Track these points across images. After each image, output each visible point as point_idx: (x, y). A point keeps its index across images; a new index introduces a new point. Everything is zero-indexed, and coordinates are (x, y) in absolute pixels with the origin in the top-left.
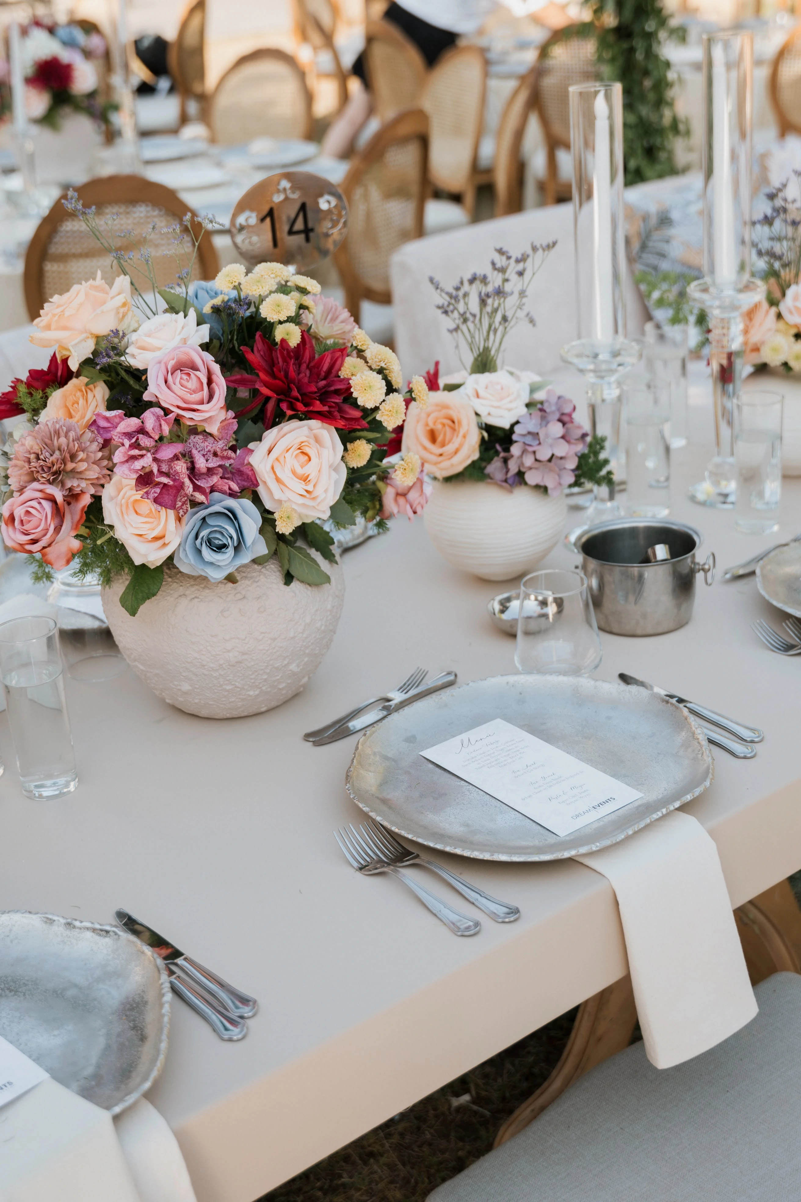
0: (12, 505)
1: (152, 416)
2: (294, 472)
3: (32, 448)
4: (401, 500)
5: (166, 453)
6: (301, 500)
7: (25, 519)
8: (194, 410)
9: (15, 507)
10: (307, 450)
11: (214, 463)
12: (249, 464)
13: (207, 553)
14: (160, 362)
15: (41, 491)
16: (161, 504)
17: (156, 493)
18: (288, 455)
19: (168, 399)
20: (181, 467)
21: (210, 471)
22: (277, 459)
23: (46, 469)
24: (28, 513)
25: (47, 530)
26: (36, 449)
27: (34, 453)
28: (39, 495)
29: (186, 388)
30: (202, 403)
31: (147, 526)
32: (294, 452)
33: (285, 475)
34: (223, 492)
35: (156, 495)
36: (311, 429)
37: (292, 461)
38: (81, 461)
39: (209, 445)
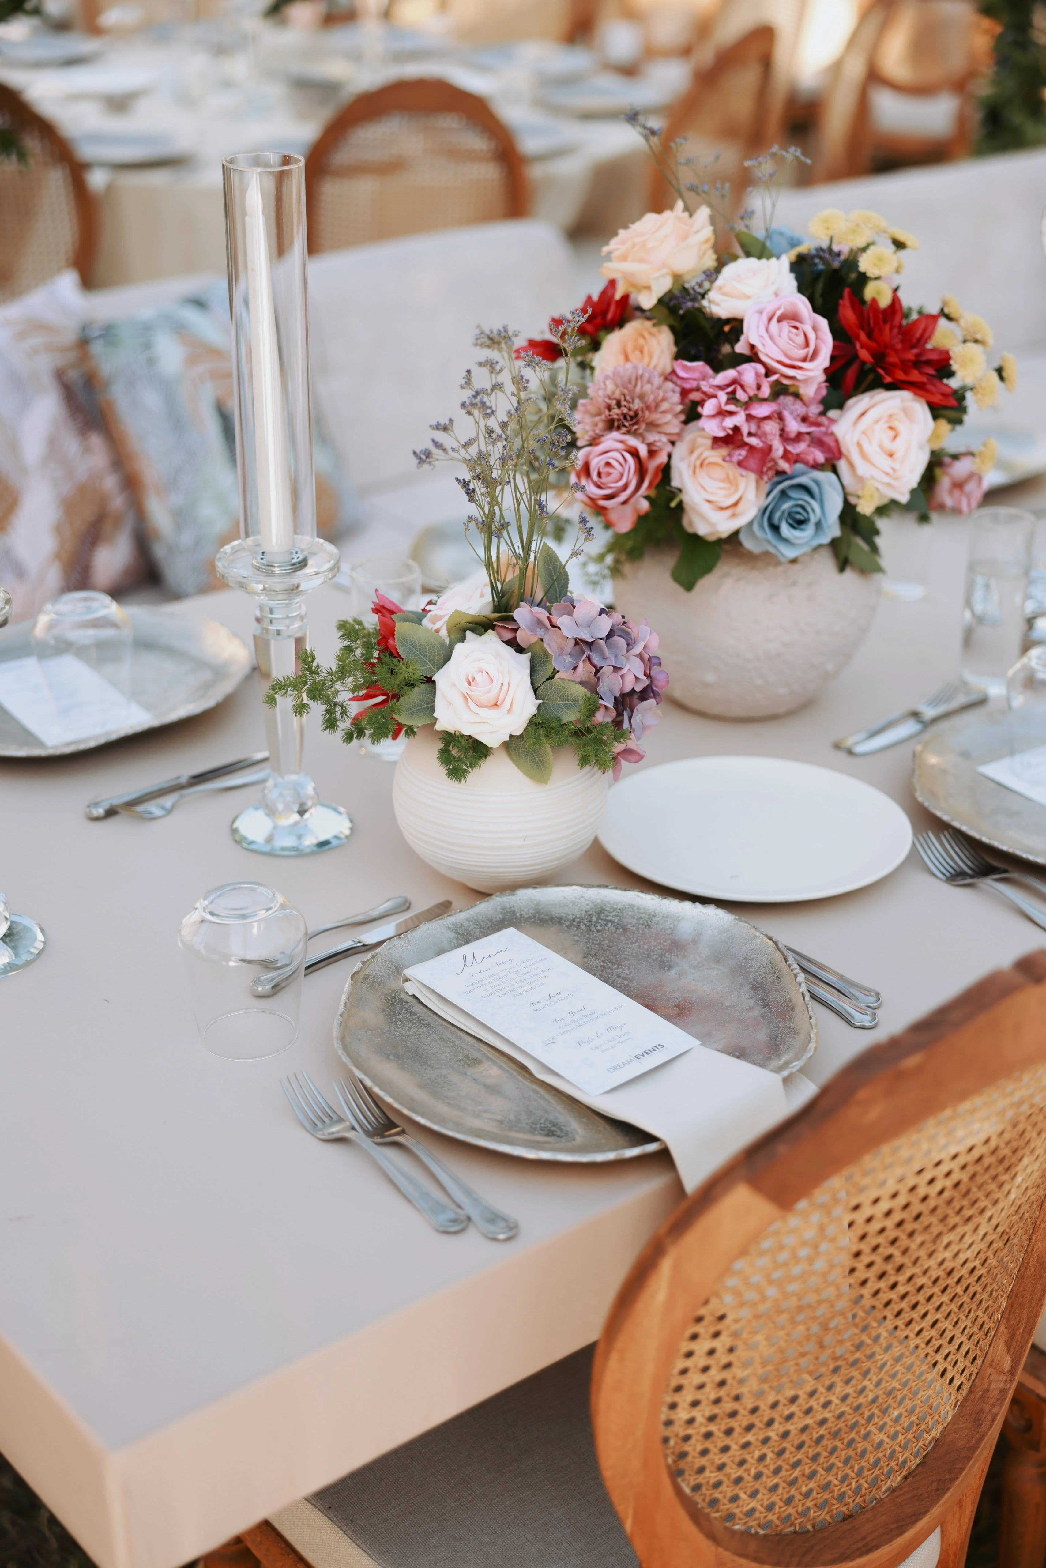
0: (588, 455)
1: (752, 369)
2: (881, 447)
3: (613, 393)
4: (957, 493)
5: (761, 410)
6: (886, 479)
7: (604, 470)
8: (800, 368)
9: (591, 457)
10: (896, 424)
11: (804, 429)
12: (832, 434)
13: (785, 529)
14: (761, 312)
15: (622, 442)
16: (746, 468)
17: (740, 455)
18: (878, 427)
19: (770, 352)
20: (772, 428)
21: (799, 437)
22: (864, 433)
23: (628, 418)
24: (608, 464)
25: (626, 487)
26: (617, 395)
27: (615, 399)
28: (620, 446)
29: (793, 341)
30: (804, 360)
31: (723, 492)
32: (883, 425)
33: (871, 449)
34: (806, 463)
35: (741, 458)
36: (902, 401)
37: (882, 435)
38: (664, 412)
39: (800, 408)
